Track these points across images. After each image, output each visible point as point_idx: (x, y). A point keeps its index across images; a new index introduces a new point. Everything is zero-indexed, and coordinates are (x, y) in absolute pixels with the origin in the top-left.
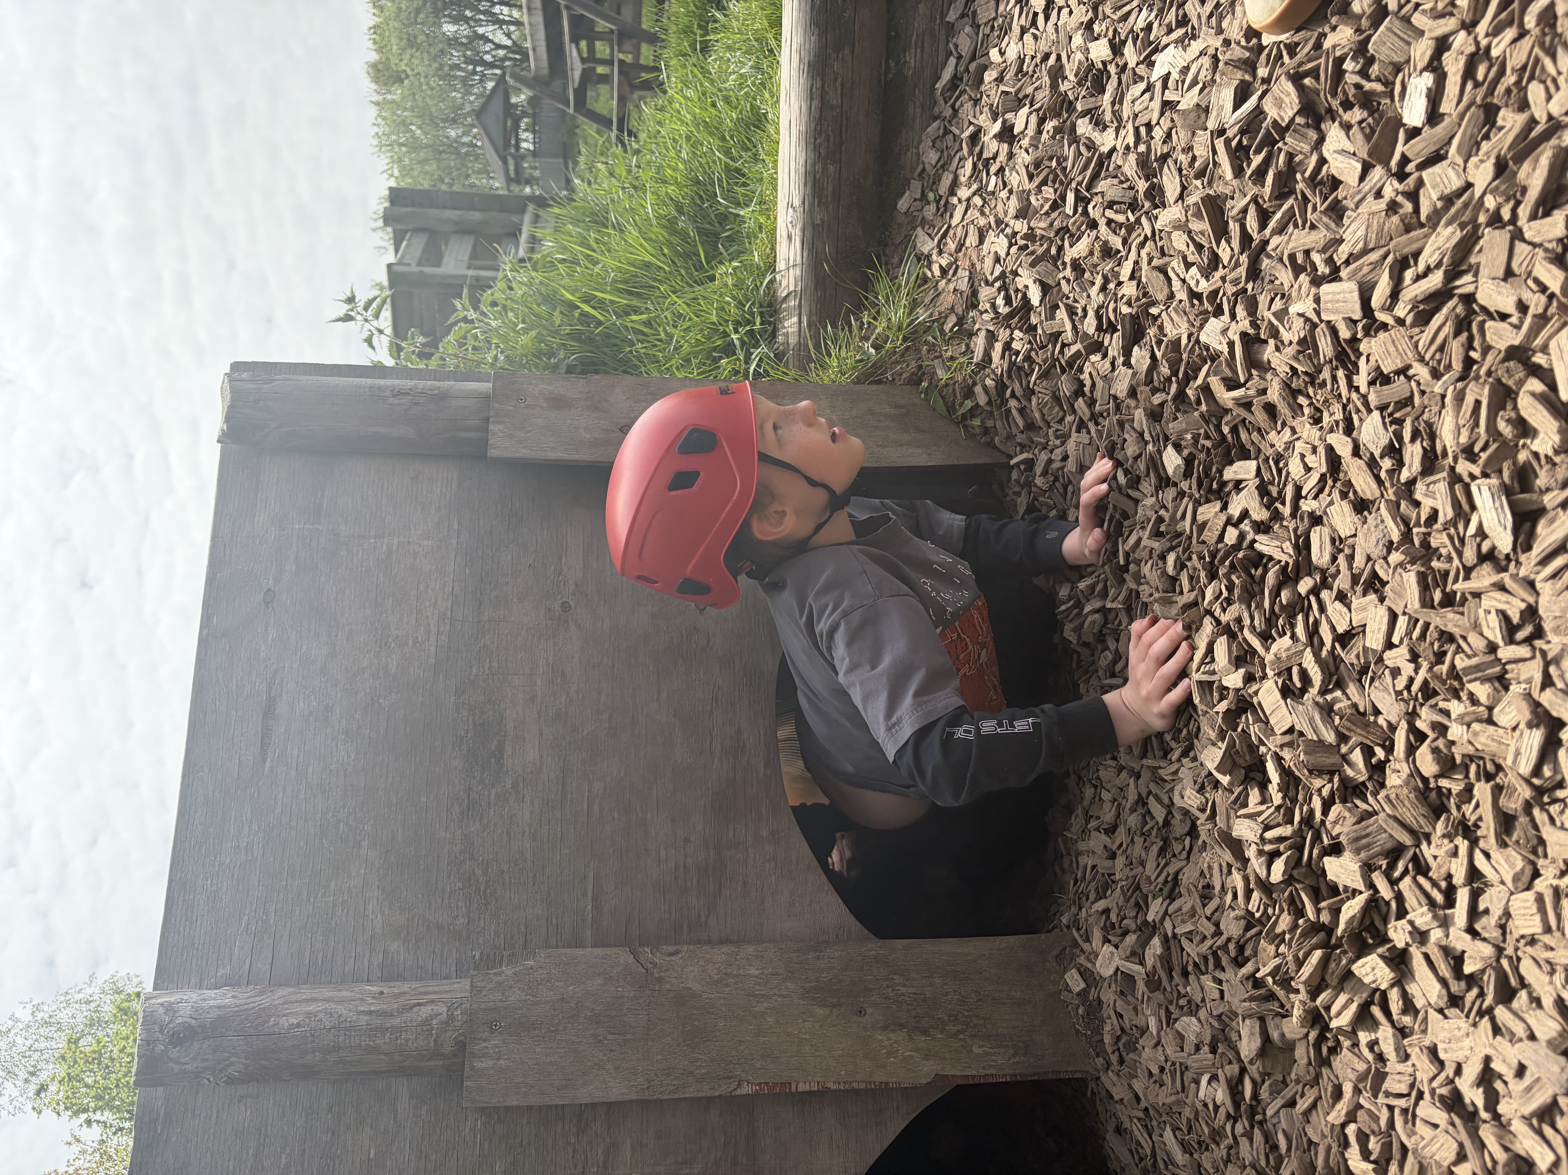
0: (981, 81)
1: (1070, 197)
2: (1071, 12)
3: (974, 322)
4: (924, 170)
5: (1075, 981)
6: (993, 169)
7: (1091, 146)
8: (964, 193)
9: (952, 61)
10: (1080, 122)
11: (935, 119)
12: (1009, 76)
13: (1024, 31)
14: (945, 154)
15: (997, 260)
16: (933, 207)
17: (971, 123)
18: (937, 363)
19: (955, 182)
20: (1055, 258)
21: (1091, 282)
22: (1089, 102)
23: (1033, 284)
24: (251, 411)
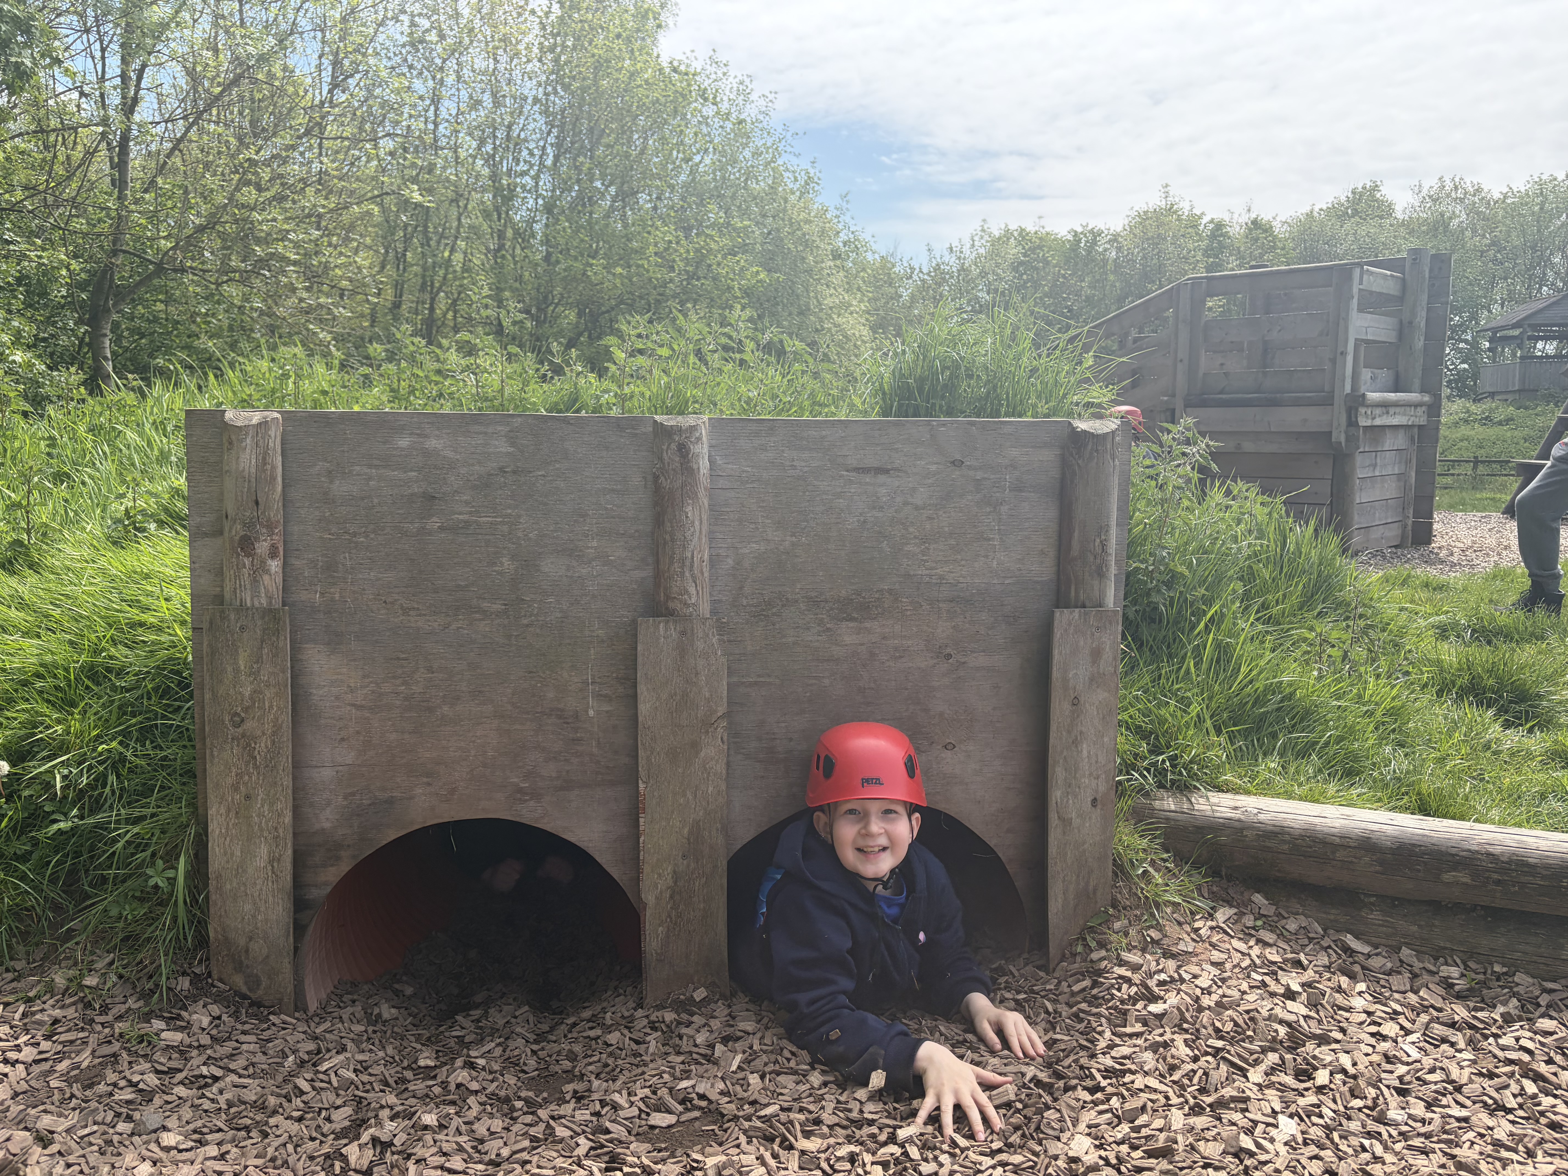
0: (1344, 973)
1: (1220, 1044)
2: (1367, 1055)
3: (1152, 954)
4: (1285, 918)
5: (700, 994)
6: (1267, 979)
7: (1257, 1062)
8: (1256, 951)
9: (1366, 949)
10: (1277, 1055)
11: (1325, 930)
12: (1339, 999)
13: (1369, 1014)
14: (1293, 937)
15: (1195, 977)
16: (1250, 924)
17: (1311, 962)
18: (1126, 922)
19: (1266, 944)
20: (1179, 1026)
21: (1155, 1052)
22: (1290, 1065)
23: (1166, 1006)
24: (1090, 447)
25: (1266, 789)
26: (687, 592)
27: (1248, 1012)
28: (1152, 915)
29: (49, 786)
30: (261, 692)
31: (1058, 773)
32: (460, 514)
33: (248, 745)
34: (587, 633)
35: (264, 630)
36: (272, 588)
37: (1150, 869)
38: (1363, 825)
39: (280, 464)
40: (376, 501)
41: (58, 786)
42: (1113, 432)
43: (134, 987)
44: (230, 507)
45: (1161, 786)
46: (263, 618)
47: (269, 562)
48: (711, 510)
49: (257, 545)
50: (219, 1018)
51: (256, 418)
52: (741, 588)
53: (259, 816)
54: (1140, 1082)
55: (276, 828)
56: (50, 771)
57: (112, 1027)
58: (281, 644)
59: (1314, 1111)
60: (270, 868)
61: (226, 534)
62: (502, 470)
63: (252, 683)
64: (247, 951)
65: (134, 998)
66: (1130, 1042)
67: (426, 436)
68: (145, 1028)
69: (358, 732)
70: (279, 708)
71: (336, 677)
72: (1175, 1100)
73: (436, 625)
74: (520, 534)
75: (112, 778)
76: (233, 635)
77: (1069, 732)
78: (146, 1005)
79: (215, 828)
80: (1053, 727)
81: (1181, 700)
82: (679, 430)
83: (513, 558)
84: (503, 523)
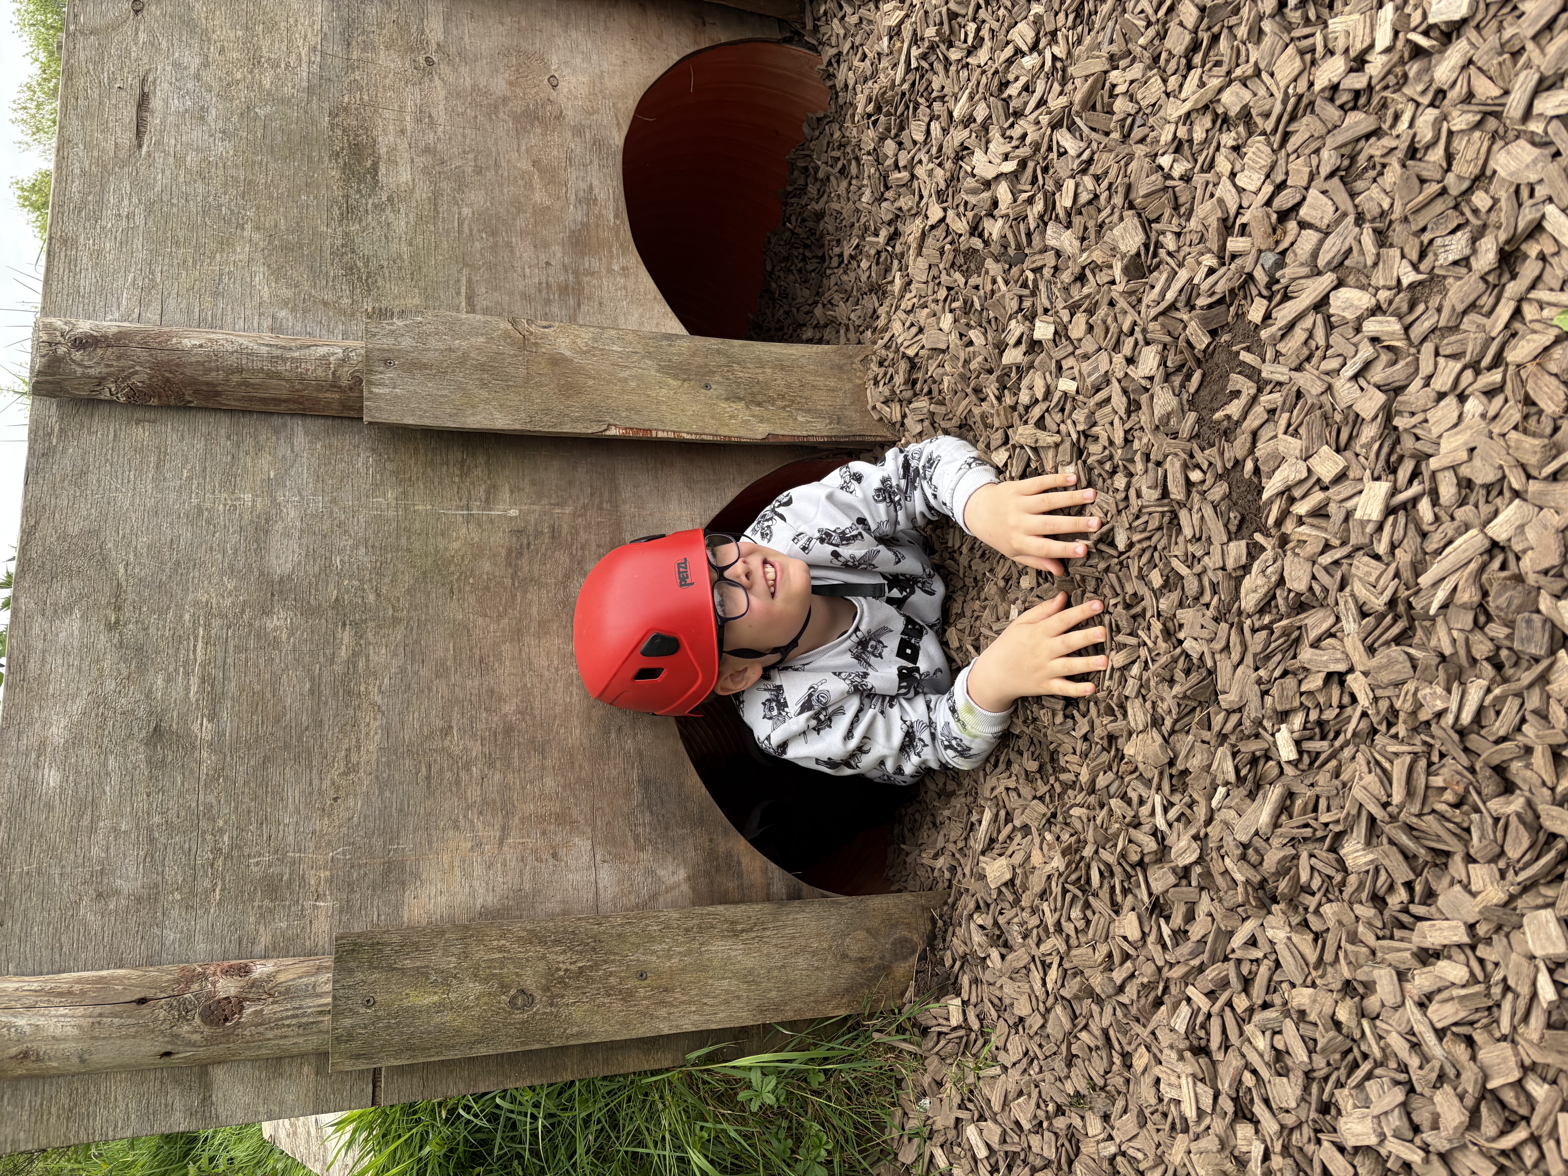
26: (324, 357)
30: (477, 967)
32: (187, 689)
33: (561, 981)
34: (392, 513)
35: (372, 967)
36: (301, 969)
40: (157, 819)
44: (149, 1048)
46: (351, 971)
47: (255, 975)
49: (222, 995)
53: (670, 958)
55: (687, 930)
58: (397, 940)
60: (745, 936)
61: (202, 1053)
62: (112, 627)
63: (461, 981)
64: (862, 960)
69: (544, 833)
70: (502, 936)
71: (457, 872)
73: (374, 725)
74: (228, 602)
76: (379, 1019)
83: (267, 612)
84: (208, 626)
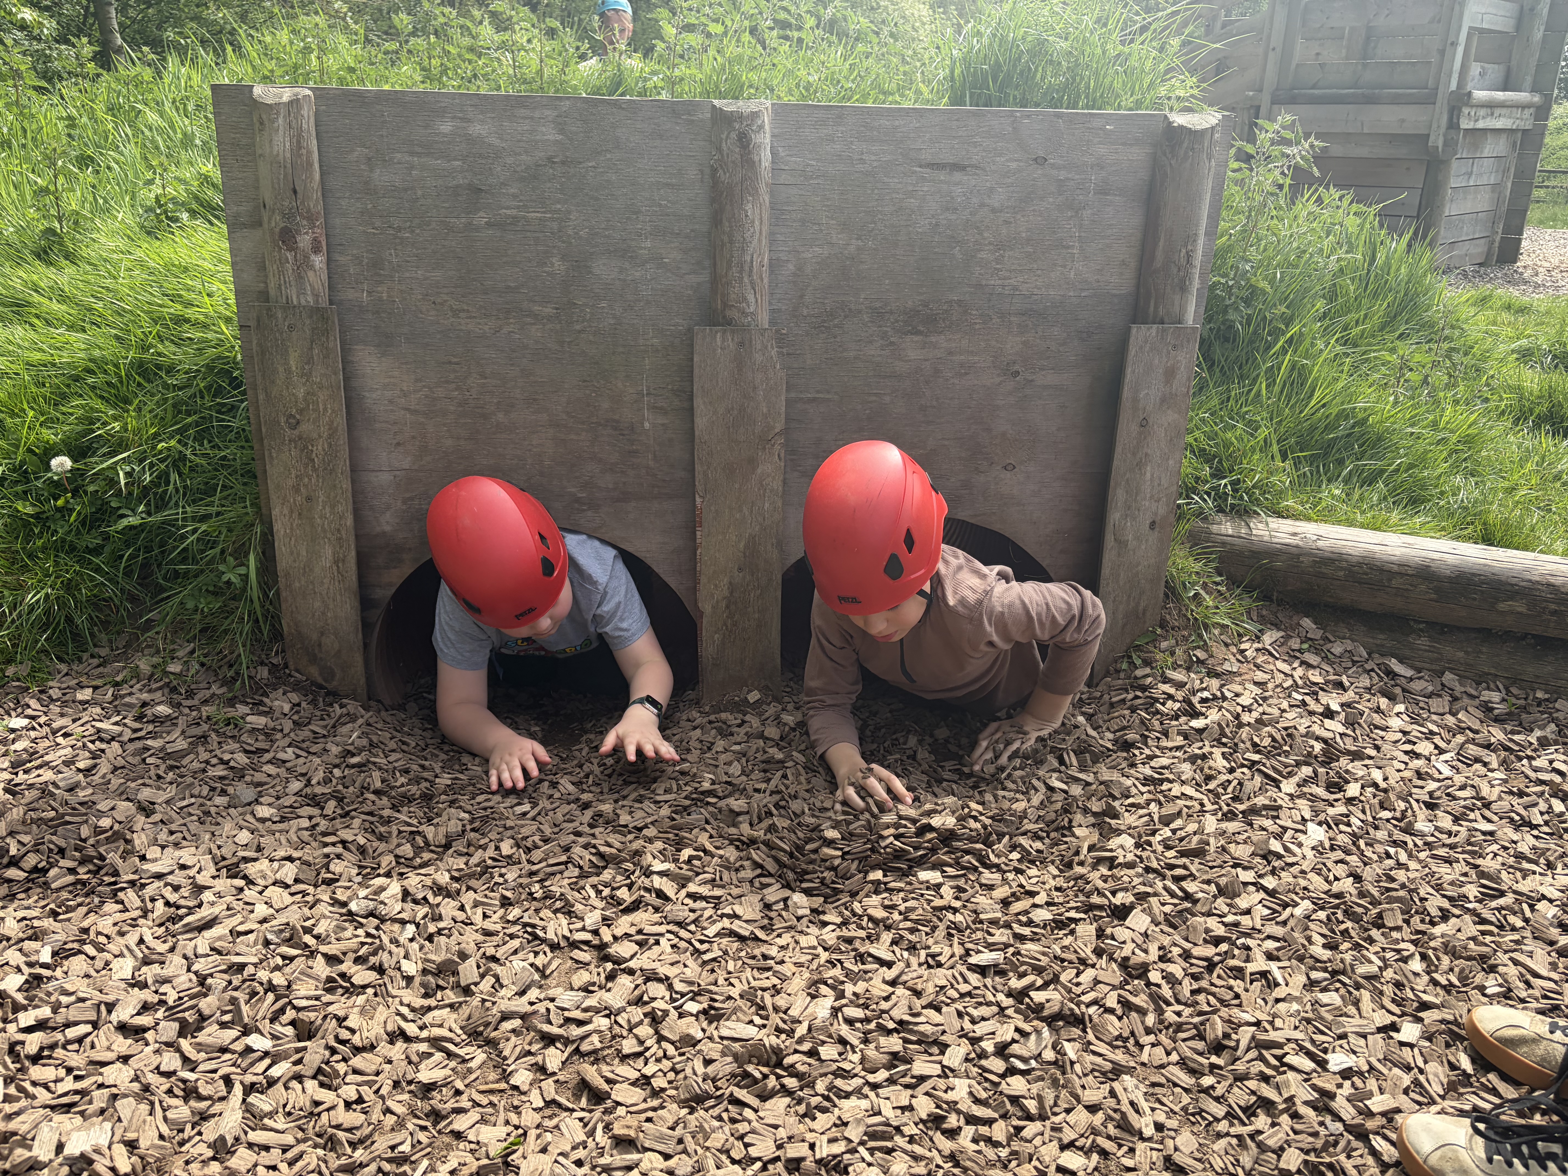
0: (1384, 695)
1: (1256, 757)
2: (1399, 771)
3: (1197, 672)
4: (1331, 642)
5: (754, 696)
6: (1308, 699)
7: (1290, 775)
8: (1299, 672)
9: (1409, 673)
10: (1310, 769)
11: (1369, 654)
12: (1377, 719)
13: (1405, 733)
14: (1337, 660)
15: (1237, 695)
16: (1296, 646)
17: (1352, 684)
18: (1173, 642)
19: (1310, 666)
20: (1219, 741)
21: (1193, 763)
22: (1322, 778)
23: (1208, 721)
24: (1185, 145)
25: (1327, 516)
26: (745, 299)
27: (1286, 729)
28: (1200, 636)
29: (113, 482)
30: (313, 394)
31: (1118, 496)
32: (508, 208)
33: (305, 447)
34: (641, 342)
35: (313, 329)
36: (318, 285)
37: (1202, 592)
38: (1424, 554)
39: (315, 149)
40: (419, 193)
41: (123, 482)
42: (1213, 128)
43: (217, 675)
44: (267, 195)
45: (1220, 510)
46: (311, 317)
47: (313, 257)
48: (772, 209)
49: (298, 239)
50: (299, 705)
51: (286, 95)
52: (802, 297)
53: (321, 517)
54: (1177, 789)
55: (339, 530)
56: (113, 467)
57: (199, 710)
58: (331, 345)
59: (1343, 820)
60: (335, 568)
61: (266, 226)
62: (550, 159)
63: (304, 384)
64: (320, 645)
65: (218, 684)
66: (1169, 754)
67: (469, 121)
68: (231, 712)
69: (413, 437)
70: (333, 411)
71: (387, 380)
72: (1209, 807)
73: (486, 328)
74: (570, 232)
75: (174, 477)
76: (281, 334)
77: (1134, 454)
78: (230, 691)
79: (279, 528)
80: (1119, 449)
81: (1249, 423)
82: (739, 117)
83: (564, 258)
84: (552, 219)
